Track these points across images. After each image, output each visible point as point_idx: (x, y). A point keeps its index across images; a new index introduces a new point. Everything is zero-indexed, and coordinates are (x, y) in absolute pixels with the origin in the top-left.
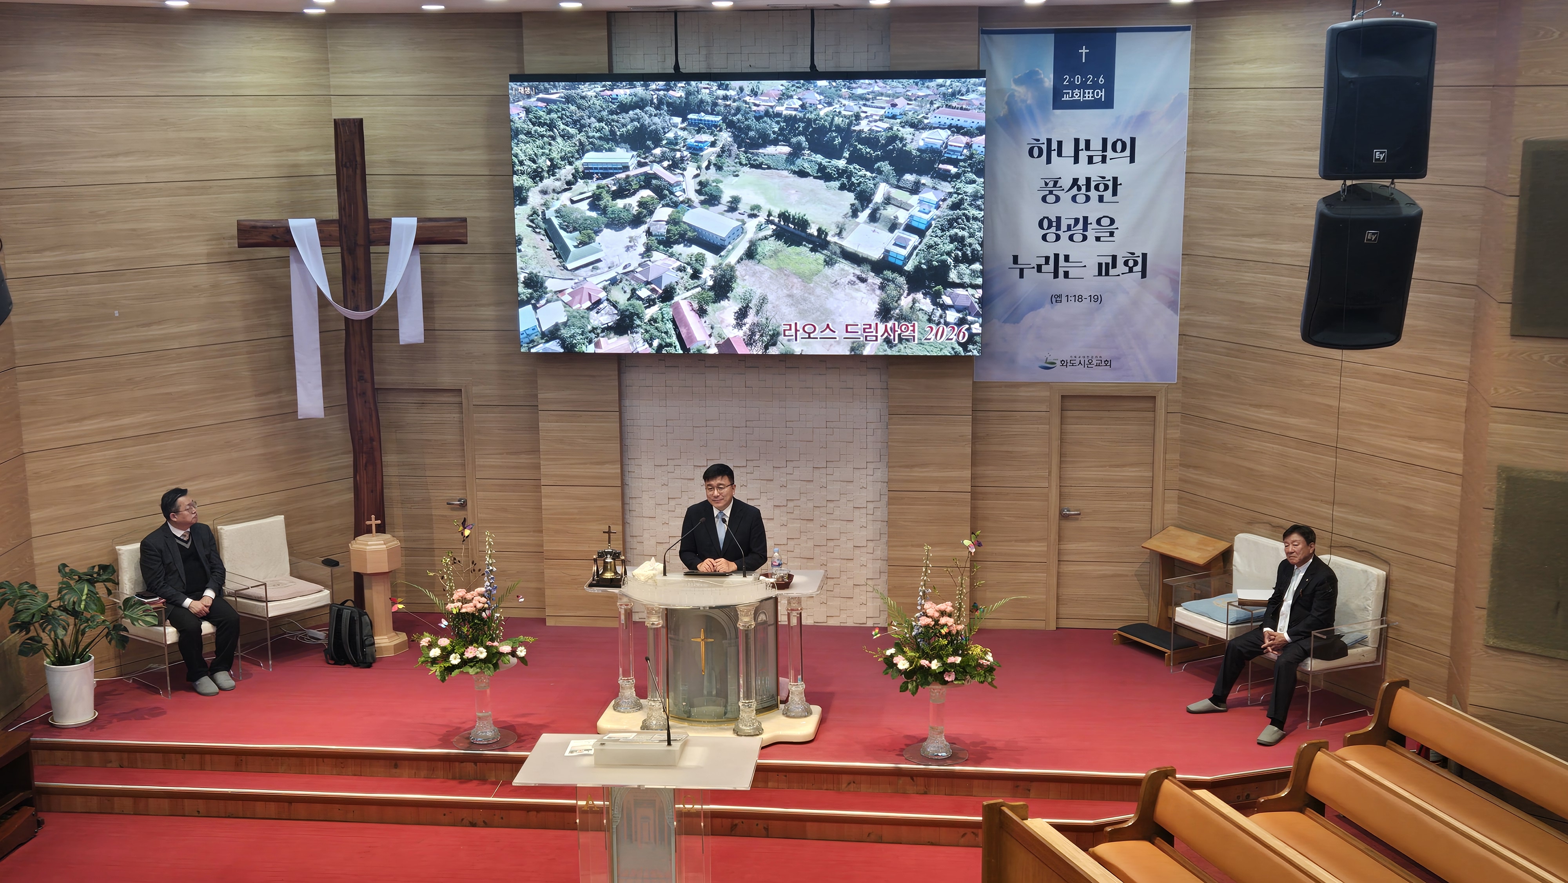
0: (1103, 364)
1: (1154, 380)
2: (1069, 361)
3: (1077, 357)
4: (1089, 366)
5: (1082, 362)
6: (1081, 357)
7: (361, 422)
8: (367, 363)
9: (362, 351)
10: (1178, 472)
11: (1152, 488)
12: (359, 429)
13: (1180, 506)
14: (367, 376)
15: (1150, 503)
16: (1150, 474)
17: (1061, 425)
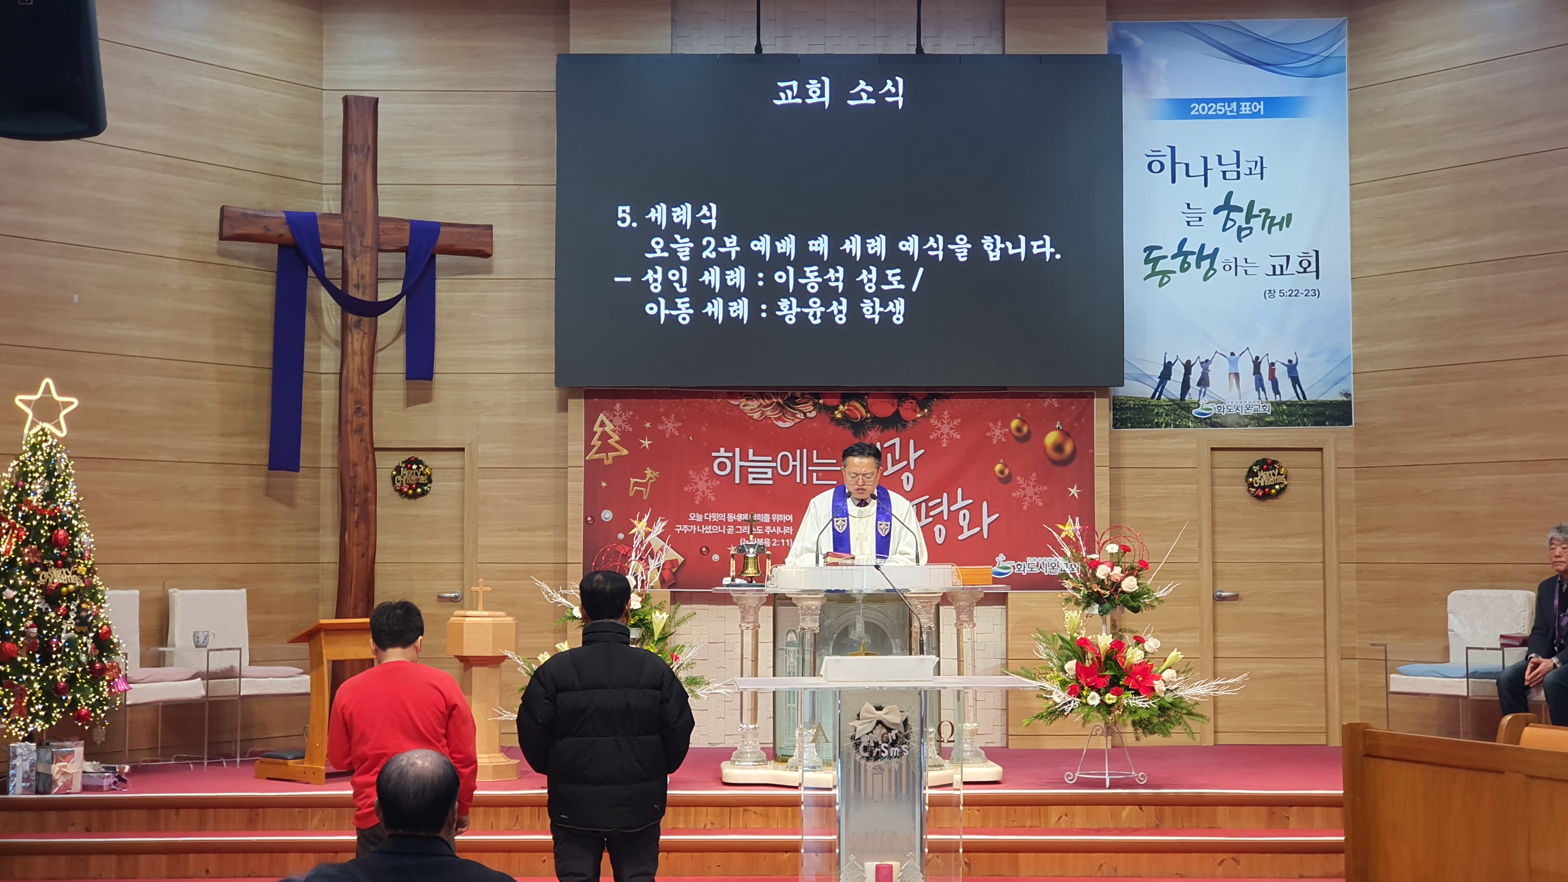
7: (355, 465)
8: (367, 391)
9: (362, 377)
10: (1355, 541)
11: (1324, 562)
12: (352, 474)
13: (1359, 582)
14: (365, 408)
15: (1321, 582)
16: (1321, 545)
17: (1212, 485)
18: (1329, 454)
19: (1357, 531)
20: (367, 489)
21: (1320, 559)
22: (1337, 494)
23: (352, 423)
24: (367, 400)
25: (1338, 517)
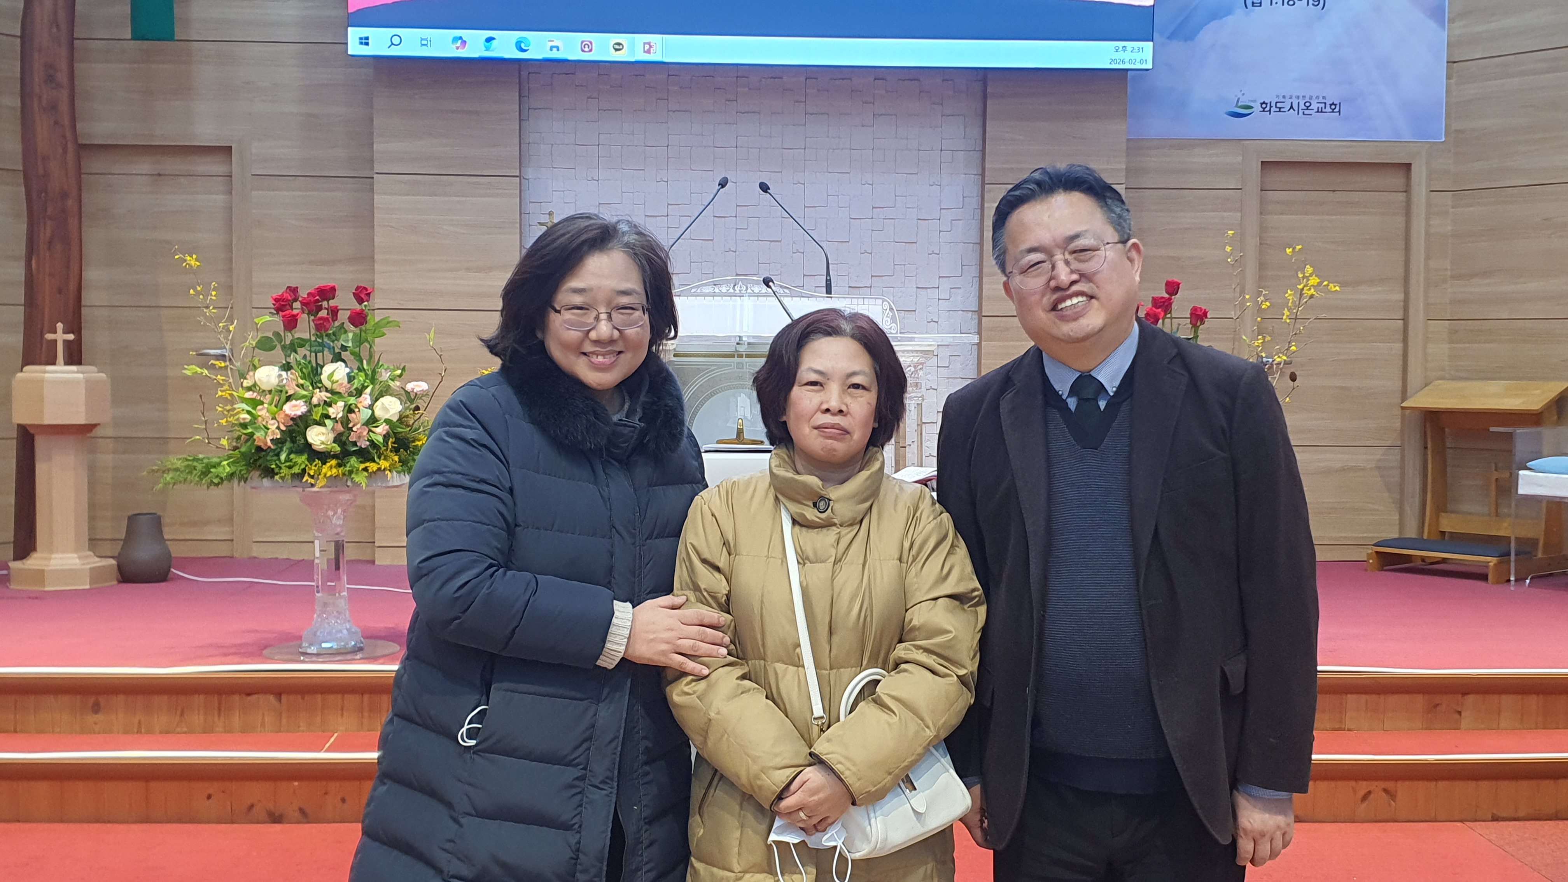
0: (1328, 109)
1: (1407, 136)
2: (1273, 104)
3: (1288, 97)
4: (1306, 112)
5: (1295, 106)
6: (1294, 97)
7: (45, 158)
8: (64, 52)
9: (54, 30)
10: (1449, 290)
11: (1405, 319)
12: (41, 171)
13: (1453, 345)
14: (62, 77)
15: (1399, 346)
16: (1401, 296)
17: (1261, 213)
18: (1419, 173)
19: (1453, 277)
20: (64, 195)
21: (1400, 315)
22: (1428, 226)
23: (40, 97)
24: (63, 65)
25: (1428, 258)
